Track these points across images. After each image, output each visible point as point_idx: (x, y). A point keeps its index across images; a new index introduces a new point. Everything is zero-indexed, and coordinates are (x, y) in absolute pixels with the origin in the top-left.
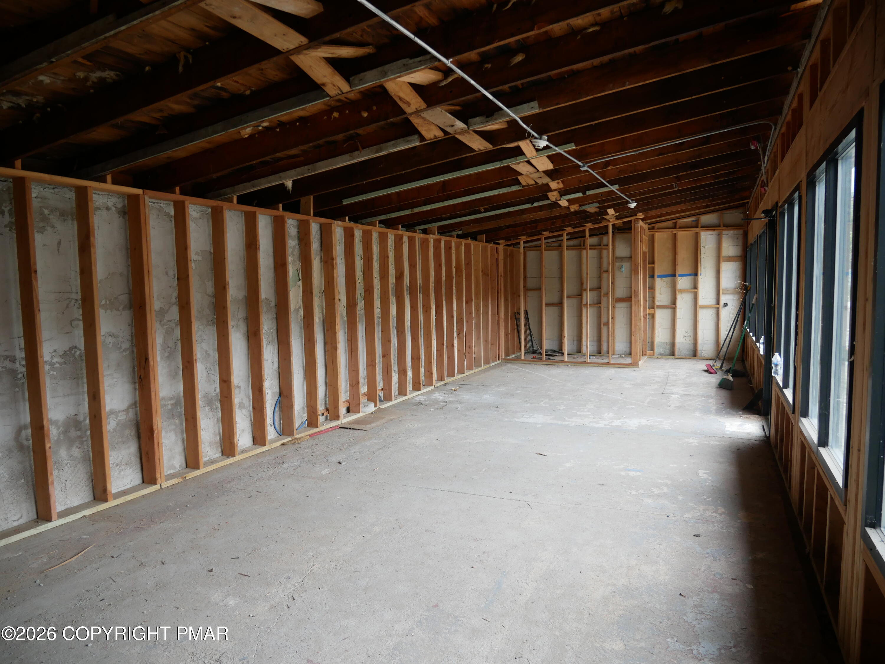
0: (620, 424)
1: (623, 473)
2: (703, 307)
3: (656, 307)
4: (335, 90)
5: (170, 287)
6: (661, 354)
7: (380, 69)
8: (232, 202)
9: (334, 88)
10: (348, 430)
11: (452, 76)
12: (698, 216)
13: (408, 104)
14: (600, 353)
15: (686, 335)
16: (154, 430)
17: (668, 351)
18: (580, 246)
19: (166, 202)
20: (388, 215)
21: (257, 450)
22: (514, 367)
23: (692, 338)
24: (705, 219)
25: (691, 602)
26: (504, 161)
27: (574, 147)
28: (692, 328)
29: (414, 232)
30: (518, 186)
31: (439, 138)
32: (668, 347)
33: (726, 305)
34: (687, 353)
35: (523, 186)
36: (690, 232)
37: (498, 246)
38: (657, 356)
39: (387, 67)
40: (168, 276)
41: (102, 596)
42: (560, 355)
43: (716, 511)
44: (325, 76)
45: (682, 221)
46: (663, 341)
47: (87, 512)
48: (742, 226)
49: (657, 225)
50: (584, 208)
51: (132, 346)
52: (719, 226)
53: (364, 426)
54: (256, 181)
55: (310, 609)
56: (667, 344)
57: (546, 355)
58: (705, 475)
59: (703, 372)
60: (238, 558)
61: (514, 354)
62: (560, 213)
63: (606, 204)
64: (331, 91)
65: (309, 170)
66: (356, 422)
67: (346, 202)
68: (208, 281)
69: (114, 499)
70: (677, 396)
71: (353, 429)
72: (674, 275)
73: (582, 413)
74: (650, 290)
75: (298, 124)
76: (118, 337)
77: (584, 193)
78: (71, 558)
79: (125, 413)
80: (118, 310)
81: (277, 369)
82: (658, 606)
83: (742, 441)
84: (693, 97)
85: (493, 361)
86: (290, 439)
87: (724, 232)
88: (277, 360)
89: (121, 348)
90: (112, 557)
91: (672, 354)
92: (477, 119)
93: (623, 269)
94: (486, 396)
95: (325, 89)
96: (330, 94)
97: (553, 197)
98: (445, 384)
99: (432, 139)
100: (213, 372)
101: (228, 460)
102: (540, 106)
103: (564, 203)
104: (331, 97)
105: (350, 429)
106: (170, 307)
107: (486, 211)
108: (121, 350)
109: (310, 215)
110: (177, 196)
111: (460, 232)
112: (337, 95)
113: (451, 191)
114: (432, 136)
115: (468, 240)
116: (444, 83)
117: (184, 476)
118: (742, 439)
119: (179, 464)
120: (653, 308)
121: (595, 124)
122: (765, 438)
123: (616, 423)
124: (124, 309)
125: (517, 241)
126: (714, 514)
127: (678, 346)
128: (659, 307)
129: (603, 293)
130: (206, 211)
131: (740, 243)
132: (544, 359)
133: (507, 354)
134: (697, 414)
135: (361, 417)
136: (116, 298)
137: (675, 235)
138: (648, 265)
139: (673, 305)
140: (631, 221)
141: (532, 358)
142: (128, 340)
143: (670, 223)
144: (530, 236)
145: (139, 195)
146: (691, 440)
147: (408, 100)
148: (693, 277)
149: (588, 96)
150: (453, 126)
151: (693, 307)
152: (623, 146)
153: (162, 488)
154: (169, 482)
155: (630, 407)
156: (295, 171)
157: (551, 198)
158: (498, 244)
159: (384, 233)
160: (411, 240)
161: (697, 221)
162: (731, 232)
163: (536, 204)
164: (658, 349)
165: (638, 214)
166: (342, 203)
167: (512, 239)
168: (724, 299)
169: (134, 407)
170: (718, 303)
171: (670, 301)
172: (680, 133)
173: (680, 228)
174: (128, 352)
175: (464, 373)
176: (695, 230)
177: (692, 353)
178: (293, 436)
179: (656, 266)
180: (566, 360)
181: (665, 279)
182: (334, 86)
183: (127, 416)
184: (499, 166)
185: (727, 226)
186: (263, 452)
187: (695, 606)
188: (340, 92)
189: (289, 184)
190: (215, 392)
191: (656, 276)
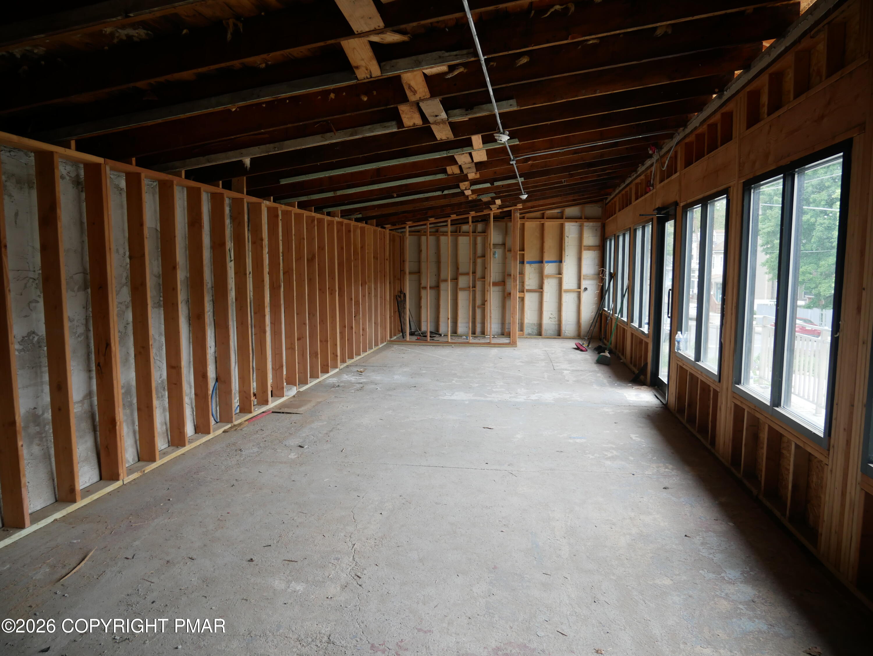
0: (537, 398)
1: (571, 441)
2: (567, 291)
3: (525, 291)
4: (366, 73)
5: (121, 266)
6: (529, 334)
7: (414, 58)
8: (180, 176)
9: (366, 71)
10: (282, 414)
11: (458, 70)
12: (563, 208)
13: (415, 92)
14: (475, 334)
15: (552, 316)
16: (117, 421)
17: (536, 331)
18: (456, 232)
19: (115, 173)
20: (309, 196)
21: (204, 438)
22: (402, 348)
23: (557, 319)
24: (570, 211)
25: (698, 540)
26: (451, 151)
27: (518, 143)
28: (557, 310)
29: (322, 214)
30: (443, 175)
31: (417, 126)
32: (536, 328)
33: (586, 289)
34: (552, 333)
35: (449, 175)
36: (556, 223)
37: (384, 230)
38: (526, 336)
39: (421, 57)
40: (119, 254)
41: (149, 598)
42: (437, 336)
43: (667, 468)
44: (363, 60)
45: (549, 213)
46: (531, 322)
47: (58, 515)
48: (600, 219)
49: (527, 215)
50: (481, 197)
51: (87, 330)
52: (581, 218)
53: (297, 410)
54: (213, 156)
55: (382, 584)
56: (534, 325)
57: (430, 337)
58: (637, 438)
59: (574, 350)
60: (270, 546)
61: (396, 336)
62: (459, 201)
63: (501, 195)
64: (361, 74)
65: (275, 148)
66: (283, 405)
67: (283, 182)
68: (155, 261)
69: (83, 498)
70: (567, 372)
71: (286, 413)
72: (541, 262)
73: (497, 390)
74: (521, 275)
75: (288, 101)
76: (73, 321)
77: (492, 184)
78: (79, 564)
79: (80, 405)
80: (73, 290)
81: (214, 354)
82: (674, 546)
83: (647, 408)
84: (637, 107)
85: (382, 342)
86: (229, 426)
87: (586, 224)
88: (214, 344)
89: (76, 333)
90: (127, 558)
91: (540, 334)
92: (457, 111)
93: (496, 255)
94: (396, 377)
95: (357, 71)
96: (358, 77)
97: (464, 186)
98: (347, 366)
99: (410, 127)
100: (158, 358)
101: (179, 451)
102: (518, 104)
103: (468, 193)
104: (358, 80)
105: (283, 413)
106: (121, 288)
107: (398, 196)
108: (77, 335)
109: (243, 193)
110: (133, 168)
111: (360, 216)
112: (364, 79)
113: (385, 176)
114: (411, 124)
115: (363, 223)
116: (449, 76)
117: (143, 470)
118: (645, 406)
119: (132, 457)
120: (523, 292)
121: (551, 123)
122: (663, 406)
123: (534, 397)
124: (79, 290)
125: (403, 226)
126: (667, 470)
127: (544, 327)
128: (529, 291)
129: (477, 277)
130: (152, 185)
131: (599, 233)
132: (429, 340)
133: (391, 337)
134: (595, 386)
135: (285, 401)
136: (72, 277)
137: (543, 225)
138: (519, 252)
139: (540, 289)
140: (511, 210)
141: (416, 340)
142: (82, 324)
143: (538, 214)
144: (414, 222)
145: (101, 164)
146: (606, 410)
147: (416, 89)
148: (557, 264)
149: (562, 100)
150: (436, 116)
151: (558, 292)
152: (551, 145)
153: (125, 483)
154: (130, 476)
155: (536, 382)
156: (259, 148)
157: (461, 187)
158: (385, 228)
159: (299, 214)
160: (320, 222)
161: (562, 213)
162: (591, 224)
163: (446, 192)
164: (527, 330)
165: (518, 205)
166: (279, 182)
167: (397, 224)
168: (585, 284)
169: (88, 397)
170: (579, 287)
171: (537, 285)
172: (602, 136)
173: (547, 218)
174: (83, 337)
175: (360, 355)
176: (559, 221)
177: (556, 333)
178: (232, 422)
179: (526, 253)
180: (450, 341)
181: (534, 265)
182: (367, 70)
183: (82, 408)
184: (446, 155)
185: (588, 219)
186: (209, 440)
187: (702, 544)
188: (369, 76)
189: (247, 161)
190: (160, 380)
191: (525, 262)
